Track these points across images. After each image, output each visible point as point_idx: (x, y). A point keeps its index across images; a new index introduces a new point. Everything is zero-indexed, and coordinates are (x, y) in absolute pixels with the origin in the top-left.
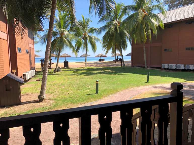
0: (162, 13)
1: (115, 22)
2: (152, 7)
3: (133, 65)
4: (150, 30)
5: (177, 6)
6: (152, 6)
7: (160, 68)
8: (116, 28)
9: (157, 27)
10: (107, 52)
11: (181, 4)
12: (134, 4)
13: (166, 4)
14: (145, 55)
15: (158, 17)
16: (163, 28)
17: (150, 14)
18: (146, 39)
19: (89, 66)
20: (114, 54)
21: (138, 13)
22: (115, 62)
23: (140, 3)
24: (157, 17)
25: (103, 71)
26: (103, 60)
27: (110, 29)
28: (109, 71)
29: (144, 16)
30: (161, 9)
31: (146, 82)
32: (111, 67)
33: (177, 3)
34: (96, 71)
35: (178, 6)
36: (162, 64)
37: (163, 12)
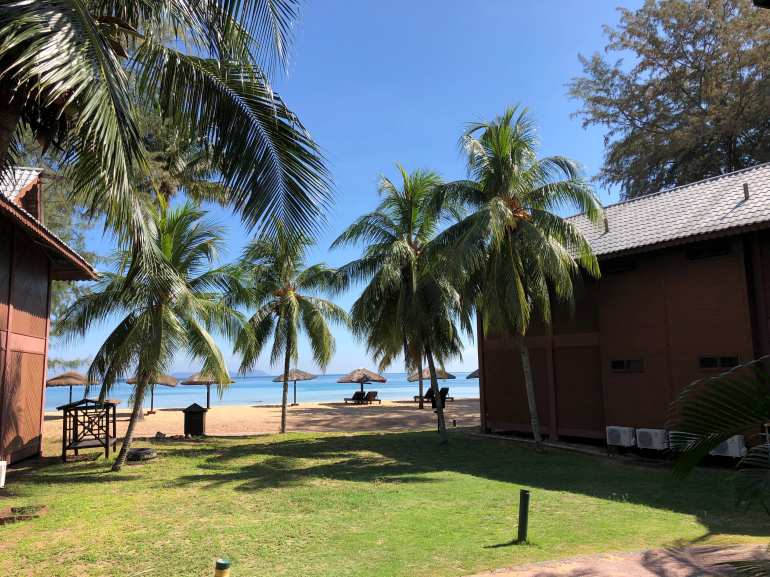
0: (589, 215)
1: (402, 246)
2: (546, 191)
3: (489, 426)
4: (541, 282)
5: (654, 189)
6: (546, 188)
7: (600, 443)
8: (406, 271)
9: (571, 270)
10: (387, 361)
11: (669, 181)
12: (474, 178)
13: (612, 180)
14: (529, 385)
15: (573, 231)
16: (597, 272)
17: (538, 215)
18: (529, 316)
19: (299, 425)
20: (417, 371)
21: (488, 211)
22: (421, 407)
23: (498, 173)
24: (569, 230)
25: (349, 456)
26: (372, 396)
27: (380, 273)
28: (377, 455)
29: (513, 224)
30: (582, 199)
31: (514, 543)
32: (396, 430)
33: (652, 177)
34: (316, 457)
35: (660, 188)
36: (608, 428)
37: (590, 212)
